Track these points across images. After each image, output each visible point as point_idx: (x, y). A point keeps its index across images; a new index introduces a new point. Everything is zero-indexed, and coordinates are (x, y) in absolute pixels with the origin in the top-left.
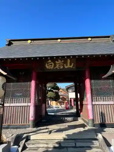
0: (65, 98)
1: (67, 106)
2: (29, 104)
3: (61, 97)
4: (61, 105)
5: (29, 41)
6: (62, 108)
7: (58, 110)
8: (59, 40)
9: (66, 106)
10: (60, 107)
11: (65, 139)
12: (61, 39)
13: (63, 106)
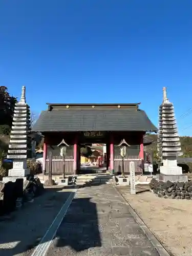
0: (99, 151)
1: (101, 163)
2: (73, 160)
3: (93, 150)
4: (93, 161)
5: (68, 107)
6: (94, 166)
7: (88, 168)
8: (93, 107)
9: (99, 163)
10: (92, 165)
11: (95, 178)
12: (95, 105)
13: (95, 163)
